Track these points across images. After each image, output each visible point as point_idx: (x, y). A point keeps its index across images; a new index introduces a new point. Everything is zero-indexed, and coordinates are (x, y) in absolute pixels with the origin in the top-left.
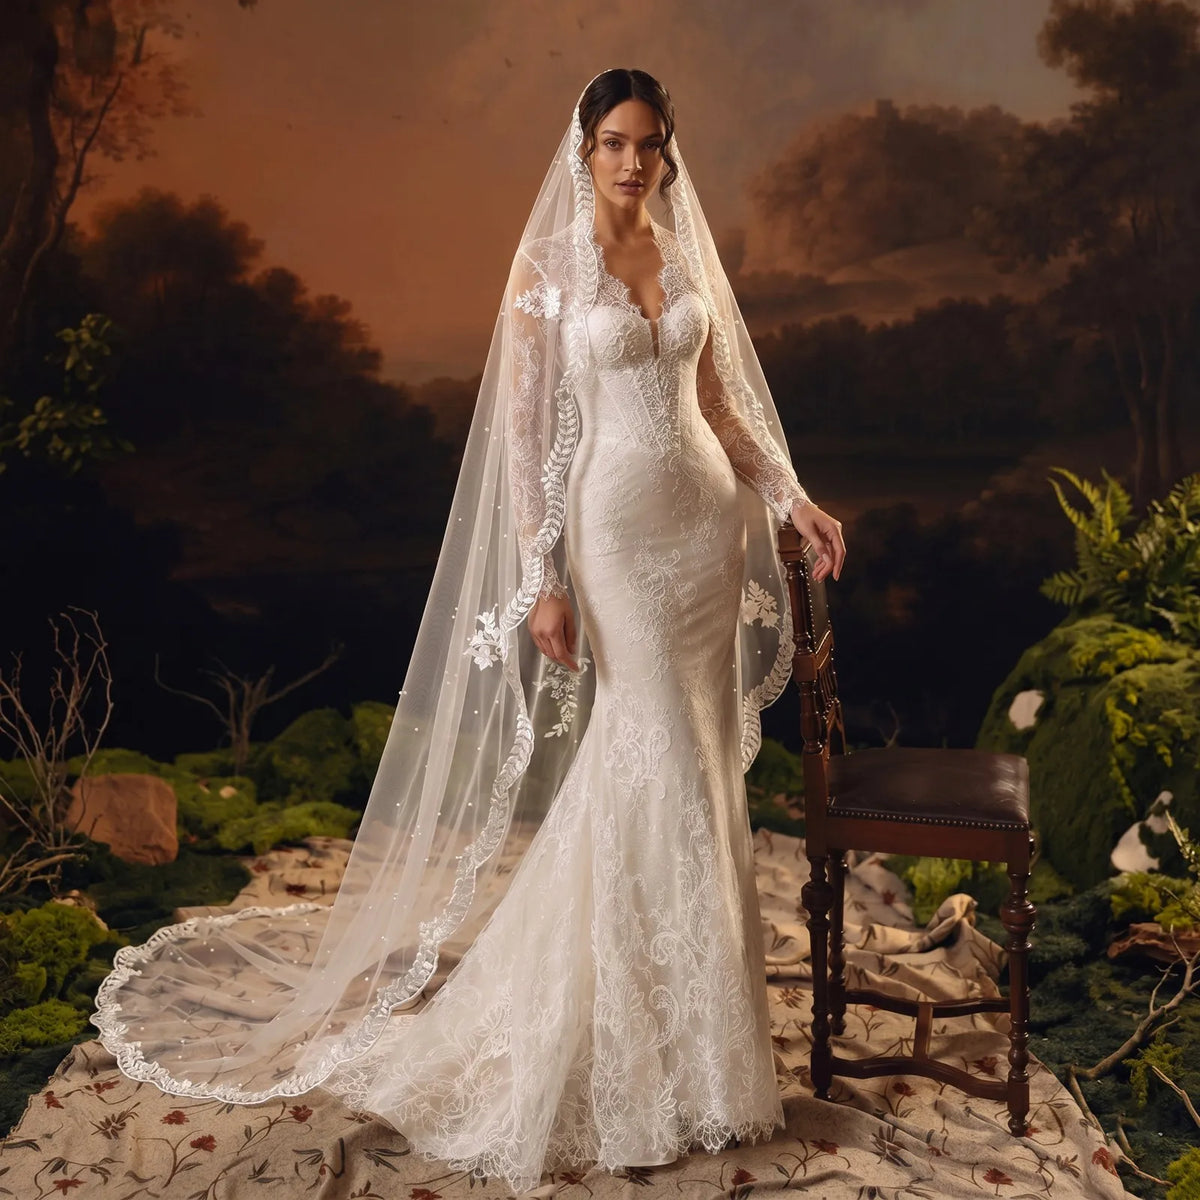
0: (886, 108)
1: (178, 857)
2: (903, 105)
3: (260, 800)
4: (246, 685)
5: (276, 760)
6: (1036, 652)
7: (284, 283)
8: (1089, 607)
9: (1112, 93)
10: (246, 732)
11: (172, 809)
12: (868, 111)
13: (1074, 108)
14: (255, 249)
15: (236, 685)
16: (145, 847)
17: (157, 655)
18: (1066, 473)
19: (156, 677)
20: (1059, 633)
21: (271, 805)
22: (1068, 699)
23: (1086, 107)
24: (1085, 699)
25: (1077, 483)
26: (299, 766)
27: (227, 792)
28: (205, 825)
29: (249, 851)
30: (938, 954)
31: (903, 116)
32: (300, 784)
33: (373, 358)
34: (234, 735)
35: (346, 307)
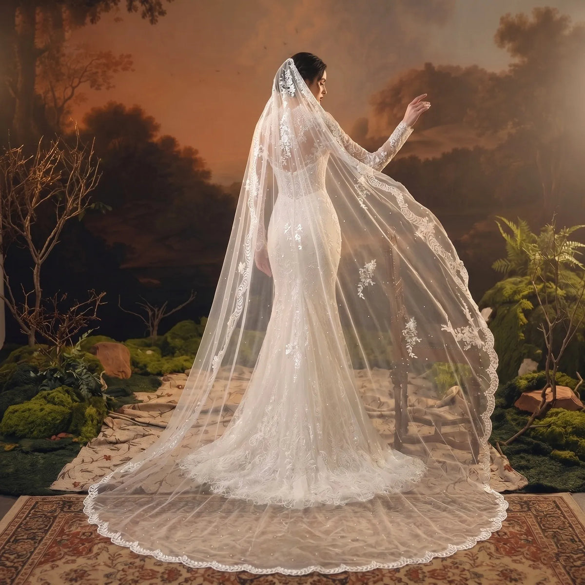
0: (429, 66)
1: (131, 376)
2: (436, 65)
3: (163, 356)
4: (156, 310)
5: (169, 340)
6: (490, 292)
7: (170, 142)
8: (512, 274)
9: (526, 59)
10: (156, 328)
11: (128, 358)
12: (421, 68)
13: (510, 66)
14: (156, 128)
15: (152, 310)
16: (119, 372)
17: (119, 295)
18: (503, 219)
19: (119, 305)
20: (499, 284)
21: (168, 357)
22: (503, 310)
23: (515, 65)
24: (508, 310)
25: (508, 223)
26: (178, 342)
27: (149, 352)
28: (140, 365)
29: (160, 374)
30: (447, 408)
31: (436, 69)
32: (179, 350)
33: (207, 174)
34: (151, 329)
35: (196, 152)
